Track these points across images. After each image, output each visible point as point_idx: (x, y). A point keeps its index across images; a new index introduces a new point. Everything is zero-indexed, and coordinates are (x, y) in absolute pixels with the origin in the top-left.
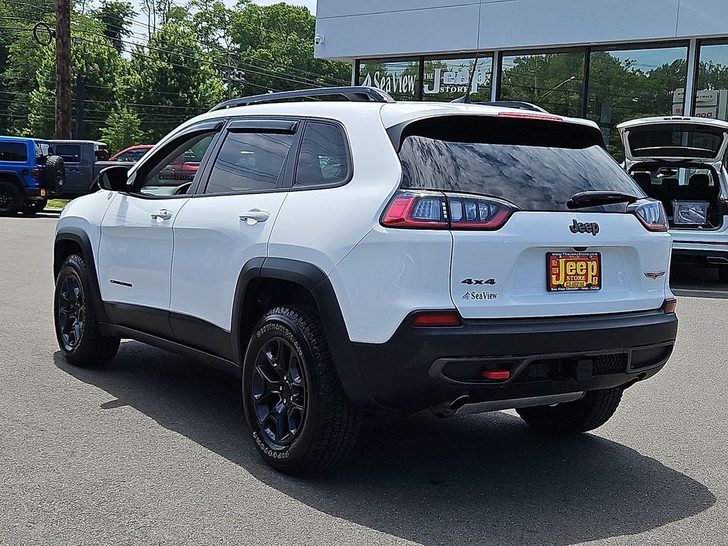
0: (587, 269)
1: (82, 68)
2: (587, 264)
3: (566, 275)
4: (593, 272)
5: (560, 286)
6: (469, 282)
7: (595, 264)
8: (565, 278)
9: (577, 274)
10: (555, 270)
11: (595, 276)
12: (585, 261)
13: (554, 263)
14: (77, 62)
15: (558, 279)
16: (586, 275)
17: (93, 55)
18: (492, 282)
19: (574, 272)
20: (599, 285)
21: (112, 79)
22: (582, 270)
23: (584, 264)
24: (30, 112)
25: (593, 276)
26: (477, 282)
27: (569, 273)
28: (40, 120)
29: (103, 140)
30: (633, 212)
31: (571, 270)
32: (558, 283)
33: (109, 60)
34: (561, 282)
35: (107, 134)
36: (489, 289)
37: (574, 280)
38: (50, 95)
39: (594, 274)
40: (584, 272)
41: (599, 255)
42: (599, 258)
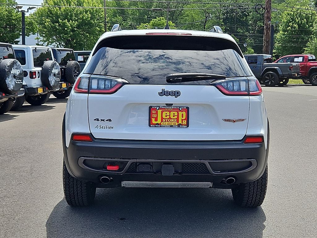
0: (178, 116)
1: (299, 21)
2: (178, 113)
3: (162, 118)
4: (182, 117)
5: (158, 124)
6: (98, 120)
7: (184, 113)
8: (162, 120)
9: (170, 118)
10: (155, 116)
11: (184, 120)
12: (177, 111)
13: (154, 112)
14: (296, 19)
15: (156, 120)
16: (178, 119)
17: (304, 15)
18: (110, 120)
19: (168, 117)
20: (188, 125)
21: (312, 26)
22: (174, 116)
23: (176, 113)
24: (276, 43)
25: (182, 120)
26: (102, 120)
27: (164, 117)
28: (280, 46)
29: (305, 53)
30: (214, 85)
31: (166, 116)
32: (156, 122)
33: (312, 17)
34: (159, 121)
35: (307, 50)
36: (109, 124)
37: (168, 121)
38: (284, 34)
39: (183, 118)
40: (176, 117)
41: (188, 108)
42: (187, 110)
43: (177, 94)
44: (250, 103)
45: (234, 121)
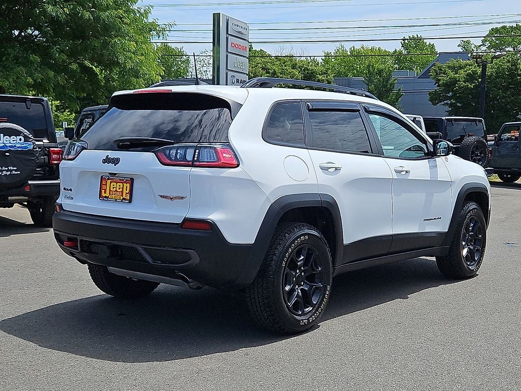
0: (123, 188)
2: (123, 185)
3: (110, 190)
4: (127, 190)
5: (107, 197)
6: (65, 189)
7: (128, 186)
8: (110, 193)
9: (116, 191)
10: (104, 187)
11: (128, 193)
12: (122, 183)
13: (104, 182)
15: (105, 193)
16: (122, 192)
18: (71, 190)
19: (115, 189)
20: (130, 201)
22: (119, 188)
23: (121, 184)
25: (126, 193)
26: (67, 190)
30: (154, 152)
31: (113, 188)
32: (105, 195)
34: (107, 195)
37: (114, 195)
39: (127, 192)
40: (121, 190)
41: (132, 180)
42: (132, 181)
43: (116, 161)
44: (190, 176)
45: (171, 199)
